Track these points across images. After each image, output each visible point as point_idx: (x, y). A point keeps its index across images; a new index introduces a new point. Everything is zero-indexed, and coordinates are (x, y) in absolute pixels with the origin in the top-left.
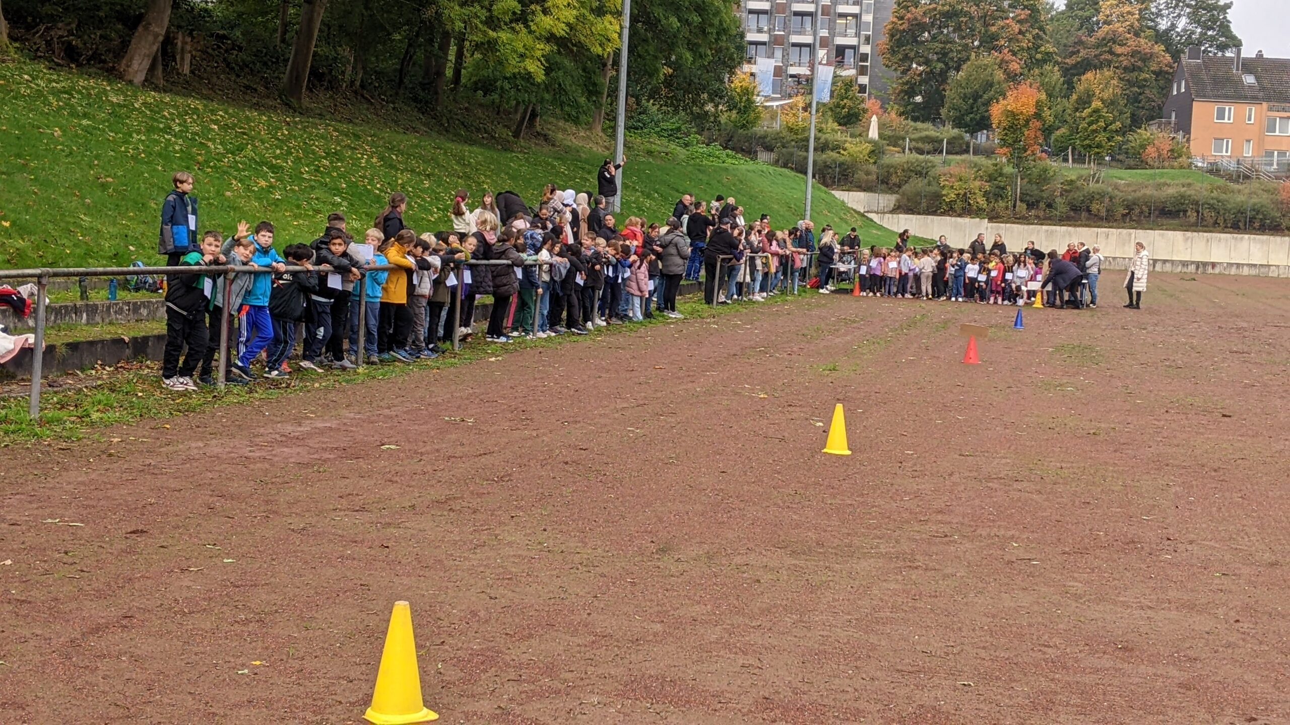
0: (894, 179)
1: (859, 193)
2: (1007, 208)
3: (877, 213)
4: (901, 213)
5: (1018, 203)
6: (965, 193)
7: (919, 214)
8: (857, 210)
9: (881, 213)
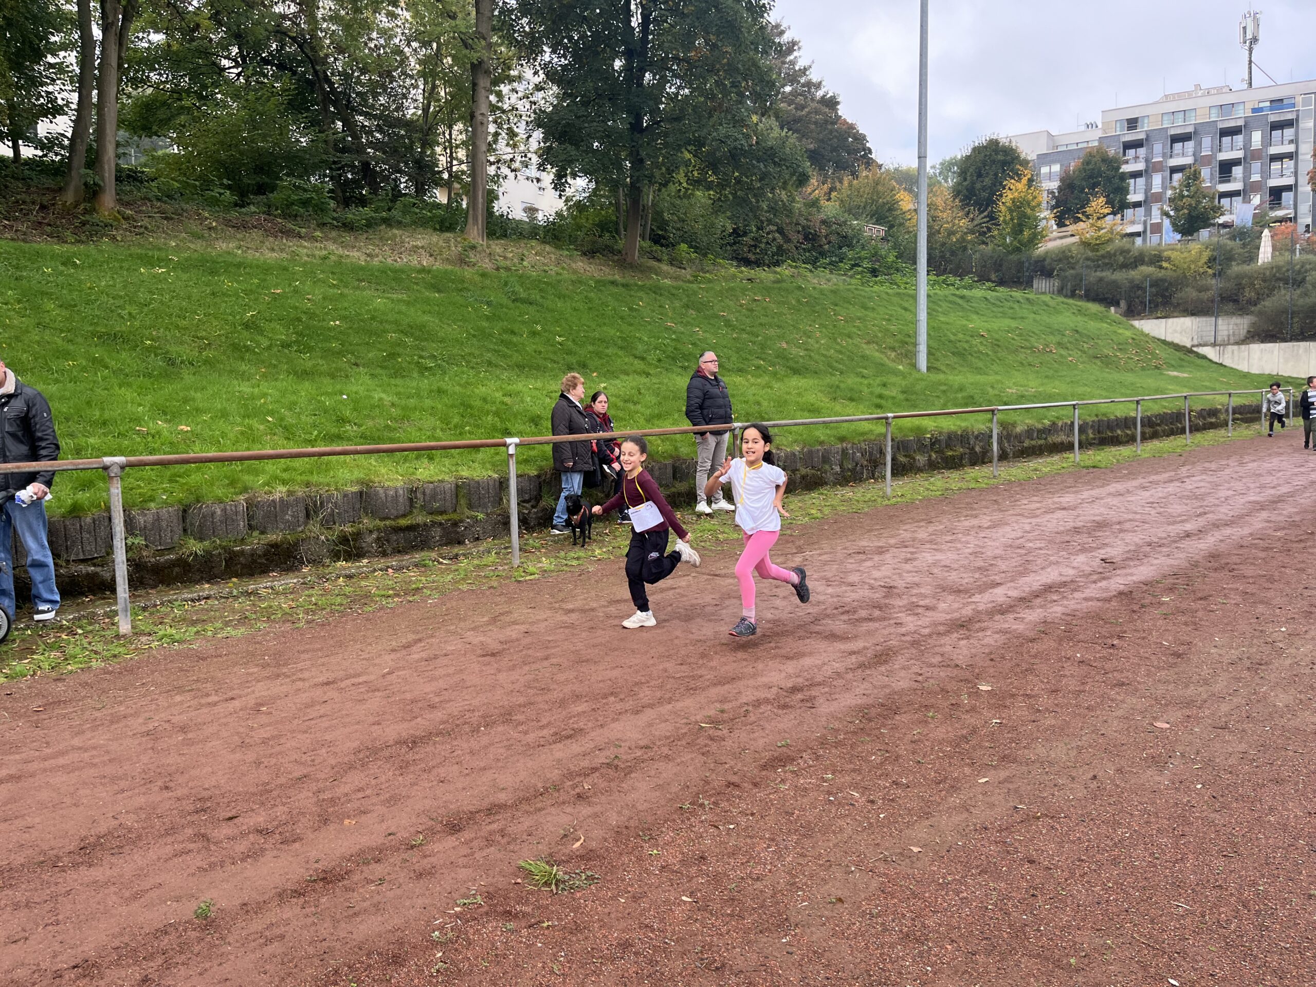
0: (1249, 294)
1: (1182, 320)
3: (1214, 345)
4: (1256, 342)
7: (1284, 340)
8: (1182, 344)
9: (1220, 345)
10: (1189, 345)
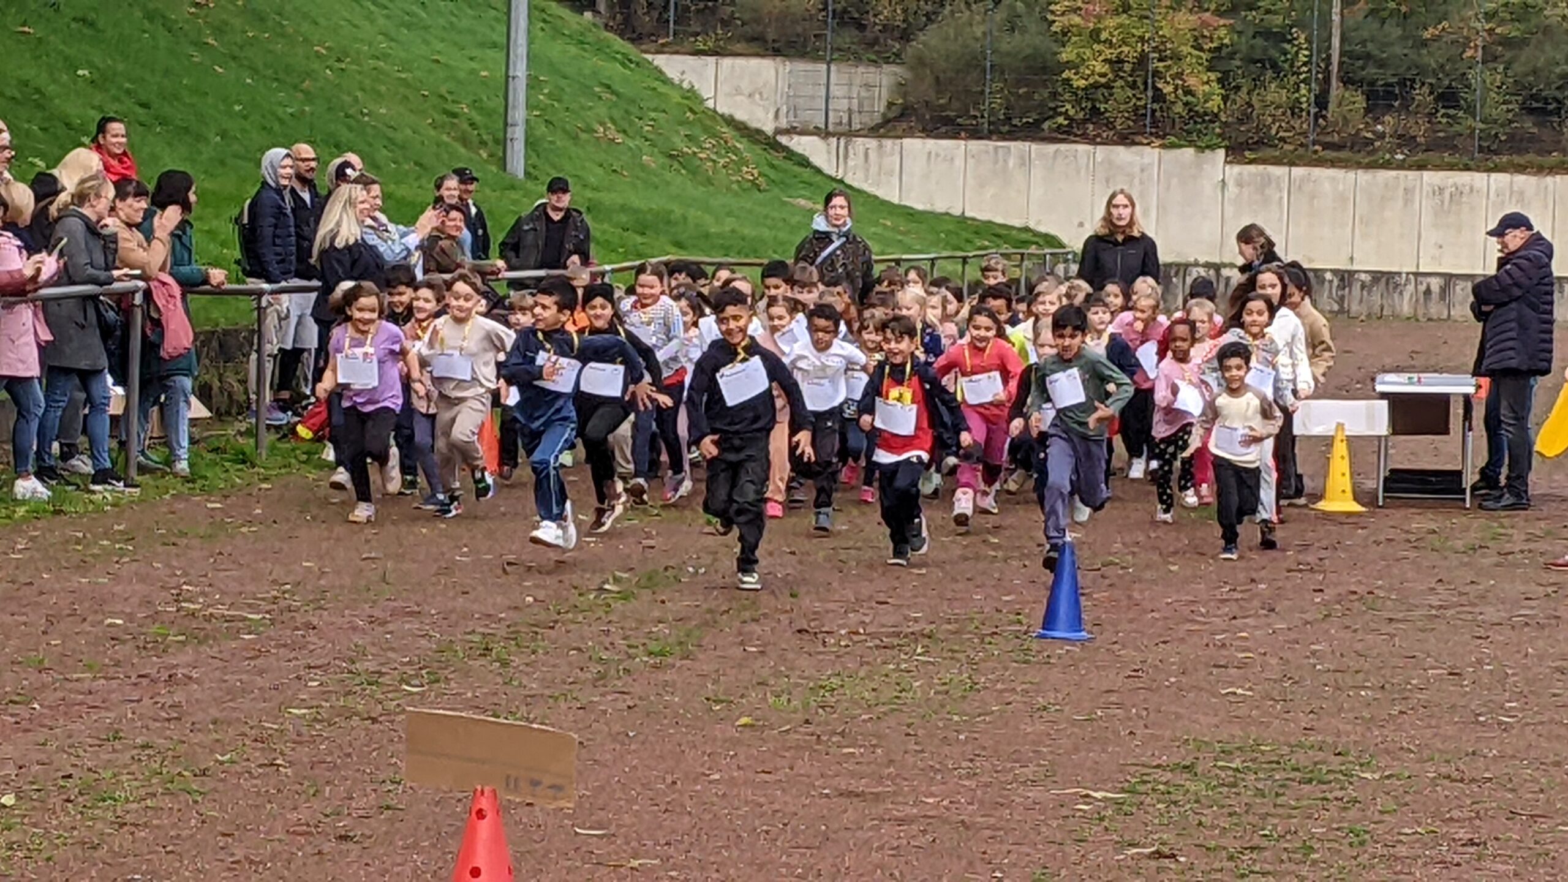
2: (1294, 109)
3: (824, 133)
4: (909, 133)
5: (1336, 89)
6: (1143, 59)
7: (975, 134)
8: (754, 124)
9: (838, 135)
10: (769, 128)
